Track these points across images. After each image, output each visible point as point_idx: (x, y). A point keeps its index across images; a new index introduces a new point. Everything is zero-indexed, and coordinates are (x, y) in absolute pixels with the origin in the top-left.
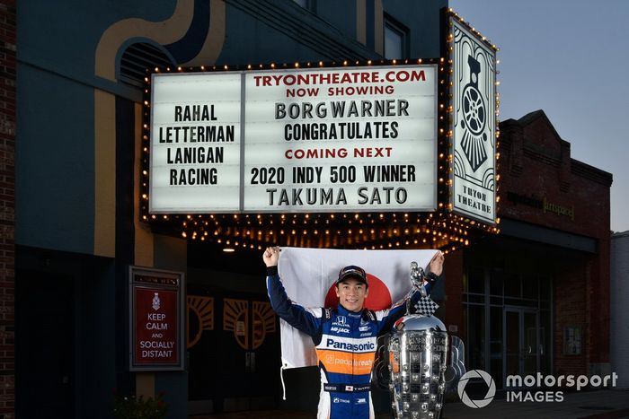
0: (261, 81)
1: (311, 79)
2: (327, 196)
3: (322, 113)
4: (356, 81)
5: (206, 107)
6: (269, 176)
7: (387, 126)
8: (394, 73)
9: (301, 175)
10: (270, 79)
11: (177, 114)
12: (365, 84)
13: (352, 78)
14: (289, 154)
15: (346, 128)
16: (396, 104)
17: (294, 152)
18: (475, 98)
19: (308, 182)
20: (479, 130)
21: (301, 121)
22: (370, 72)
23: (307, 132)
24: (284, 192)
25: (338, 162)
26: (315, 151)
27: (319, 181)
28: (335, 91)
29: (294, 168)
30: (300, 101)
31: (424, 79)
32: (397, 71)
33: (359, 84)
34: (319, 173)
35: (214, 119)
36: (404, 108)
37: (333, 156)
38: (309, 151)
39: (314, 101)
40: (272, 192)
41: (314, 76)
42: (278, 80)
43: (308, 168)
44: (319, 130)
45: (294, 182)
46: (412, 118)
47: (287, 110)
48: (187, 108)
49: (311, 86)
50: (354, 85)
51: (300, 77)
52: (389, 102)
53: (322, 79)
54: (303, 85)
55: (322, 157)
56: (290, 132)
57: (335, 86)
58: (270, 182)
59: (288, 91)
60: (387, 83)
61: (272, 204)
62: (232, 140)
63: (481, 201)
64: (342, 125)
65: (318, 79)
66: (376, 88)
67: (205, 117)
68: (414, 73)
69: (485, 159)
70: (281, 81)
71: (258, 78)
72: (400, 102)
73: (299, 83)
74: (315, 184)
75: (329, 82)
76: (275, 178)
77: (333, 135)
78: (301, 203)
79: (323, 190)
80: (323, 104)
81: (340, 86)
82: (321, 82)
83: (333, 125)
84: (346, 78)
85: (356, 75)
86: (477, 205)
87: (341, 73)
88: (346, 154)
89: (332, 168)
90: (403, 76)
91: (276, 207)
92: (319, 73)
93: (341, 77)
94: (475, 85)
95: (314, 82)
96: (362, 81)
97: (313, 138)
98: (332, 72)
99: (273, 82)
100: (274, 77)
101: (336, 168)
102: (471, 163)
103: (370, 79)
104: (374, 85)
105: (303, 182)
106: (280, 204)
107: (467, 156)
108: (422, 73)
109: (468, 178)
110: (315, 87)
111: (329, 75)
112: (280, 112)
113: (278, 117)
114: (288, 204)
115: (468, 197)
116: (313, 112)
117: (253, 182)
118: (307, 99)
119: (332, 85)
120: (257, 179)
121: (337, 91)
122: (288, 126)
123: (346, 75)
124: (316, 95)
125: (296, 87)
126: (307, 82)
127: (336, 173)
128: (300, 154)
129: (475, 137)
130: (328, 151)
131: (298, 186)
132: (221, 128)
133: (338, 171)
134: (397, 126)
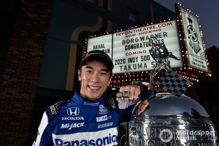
0: (118, 35)
1: (133, 32)
2: (140, 66)
3: (137, 41)
4: (148, 29)
5: (102, 45)
6: (120, 62)
7: (160, 41)
8: (160, 25)
9: (131, 60)
10: (120, 34)
11: (94, 48)
12: (151, 30)
13: (146, 29)
14: (127, 54)
15: (145, 44)
16: (162, 34)
17: (128, 53)
18: (192, 30)
19: (133, 62)
20: (196, 40)
21: (130, 44)
22: (152, 26)
23: (132, 47)
24: (125, 66)
25: (143, 55)
26: (135, 52)
27: (137, 61)
28: (141, 33)
29: (129, 59)
30: (130, 38)
31: (172, 25)
32: (162, 24)
33: (149, 30)
34: (137, 59)
35: (104, 47)
36: (165, 35)
37: (141, 53)
38: (133, 53)
39: (134, 38)
40: (121, 67)
41: (134, 31)
42: (123, 34)
43: (133, 58)
44: (136, 46)
45: (129, 63)
46: (169, 37)
47: (126, 41)
48: (97, 46)
49: (133, 33)
50: (147, 31)
51: (130, 32)
52: (160, 34)
53: (136, 31)
54: (131, 34)
55: (138, 53)
56: (127, 48)
57: (141, 32)
58: (121, 64)
59: (126, 36)
60: (158, 28)
61: (121, 70)
62: (109, 52)
63: (201, 64)
64: (144, 43)
65: (135, 31)
66: (155, 30)
67: (101, 47)
68: (168, 24)
69: (200, 50)
70: (124, 34)
71: (117, 34)
72: (164, 33)
73: (129, 33)
74: (136, 63)
75: (139, 31)
76: (122, 62)
77: (141, 46)
78: (131, 69)
79: (138, 64)
80: (137, 38)
81: (142, 32)
82: (136, 32)
83: (141, 44)
84: (145, 29)
85: (147, 28)
86: (200, 65)
87: (143, 28)
88: (146, 52)
89: (141, 57)
90: (164, 25)
91: (123, 71)
92: (135, 29)
93: (143, 29)
94: (192, 26)
95: (134, 32)
96: (150, 29)
97: (134, 48)
98: (139, 29)
99: (121, 34)
100: (122, 33)
101: (142, 56)
102: (195, 50)
103: (153, 28)
104: (154, 29)
105: (132, 62)
106: (124, 70)
107: (193, 48)
108: (171, 23)
109: (194, 55)
110: (134, 34)
111: (139, 30)
112: (124, 42)
113: (123, 44)
114: (127, 70)
115: (196, 62)
116: (134, 41)
117: (115, 64)
118: (132, 37)
119: (140, 32)
120: (117, 63)
121: (142, 33)
122: (126, 46)
123: (144, 28)
124: (135, 36)
125: (128, 34)
126: (132, 33)
127: (143, 58)
128: (130, 54)
129: (195, 42)
130: (139, 52)
131: (130, 64)
132: (106, 50)
133: (143, 57)
134: (163, 40)
